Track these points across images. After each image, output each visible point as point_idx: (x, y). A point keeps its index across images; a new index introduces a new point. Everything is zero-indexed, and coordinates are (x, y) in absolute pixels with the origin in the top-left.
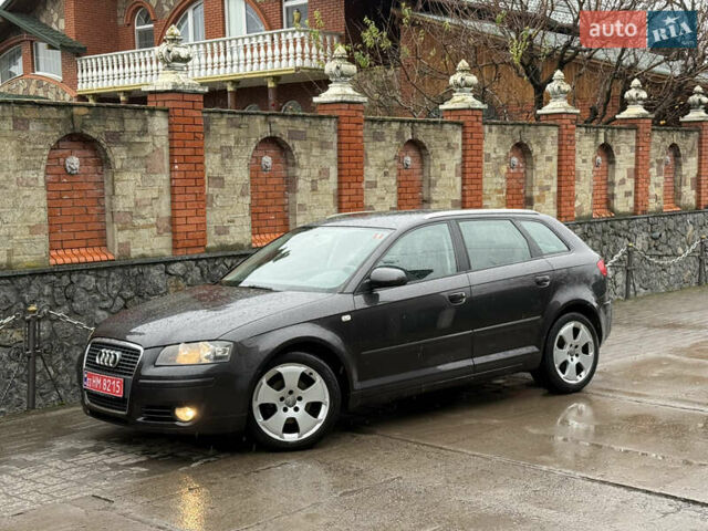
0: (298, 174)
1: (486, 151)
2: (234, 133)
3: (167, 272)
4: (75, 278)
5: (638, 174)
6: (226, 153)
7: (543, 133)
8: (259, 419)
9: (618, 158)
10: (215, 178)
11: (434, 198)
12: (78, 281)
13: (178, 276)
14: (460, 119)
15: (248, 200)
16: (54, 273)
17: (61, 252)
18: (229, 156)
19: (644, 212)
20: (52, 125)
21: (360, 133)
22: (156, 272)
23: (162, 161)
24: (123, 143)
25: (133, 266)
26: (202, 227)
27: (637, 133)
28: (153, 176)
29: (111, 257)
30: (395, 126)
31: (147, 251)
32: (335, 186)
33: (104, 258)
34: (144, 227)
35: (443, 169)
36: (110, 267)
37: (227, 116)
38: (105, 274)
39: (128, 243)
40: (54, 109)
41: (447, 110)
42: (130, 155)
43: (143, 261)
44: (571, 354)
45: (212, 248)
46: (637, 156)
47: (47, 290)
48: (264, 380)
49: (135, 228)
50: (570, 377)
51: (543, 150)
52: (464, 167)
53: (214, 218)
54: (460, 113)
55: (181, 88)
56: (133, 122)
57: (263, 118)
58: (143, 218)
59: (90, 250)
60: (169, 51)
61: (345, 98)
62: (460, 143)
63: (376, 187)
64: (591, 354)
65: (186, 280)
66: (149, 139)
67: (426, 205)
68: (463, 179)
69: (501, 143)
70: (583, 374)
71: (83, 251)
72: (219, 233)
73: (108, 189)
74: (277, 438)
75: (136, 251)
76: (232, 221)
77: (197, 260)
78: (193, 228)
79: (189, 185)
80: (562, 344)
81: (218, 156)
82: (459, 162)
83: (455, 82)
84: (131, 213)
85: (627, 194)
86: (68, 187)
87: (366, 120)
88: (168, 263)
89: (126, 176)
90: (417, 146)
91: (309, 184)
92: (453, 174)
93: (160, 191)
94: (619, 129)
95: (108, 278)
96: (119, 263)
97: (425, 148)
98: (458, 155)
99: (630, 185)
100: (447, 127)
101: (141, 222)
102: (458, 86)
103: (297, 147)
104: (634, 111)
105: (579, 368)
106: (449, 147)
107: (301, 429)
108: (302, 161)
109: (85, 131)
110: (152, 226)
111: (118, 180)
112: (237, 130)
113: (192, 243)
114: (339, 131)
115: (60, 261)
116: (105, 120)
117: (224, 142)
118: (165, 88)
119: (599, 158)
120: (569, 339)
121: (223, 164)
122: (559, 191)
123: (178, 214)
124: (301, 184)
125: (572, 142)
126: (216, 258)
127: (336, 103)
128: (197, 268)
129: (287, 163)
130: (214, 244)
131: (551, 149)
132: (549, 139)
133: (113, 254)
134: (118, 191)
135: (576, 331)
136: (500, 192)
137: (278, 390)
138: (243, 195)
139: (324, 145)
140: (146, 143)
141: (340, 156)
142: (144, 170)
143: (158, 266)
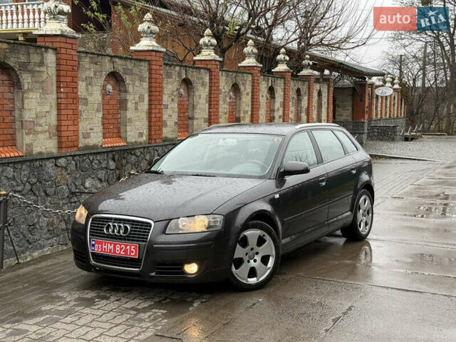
0: (128, 98)
1: (220, 87)
2: (93, 66)
3: (56, 165)
4: (1, 169)
5: (284, 105)
6: (89, 82)
7: (245, 78)
8: (233, 269)
9: (277, 95)
10: (83, 99)
11: (196, 116)
12: (2, 172)
13: (62, 167)
14: (206, 66)
15: (100, 115)
18: (90, 84)
21: (161, 72)
22: (49, 164)
23: (52, 85)
24: (29, 71)
26: (76, 132)
27: (285, 80)
28: (47, 96)
29: (21, 154)
30: (177, 68)
31: (43, 150)
32: (147, 107)
33: (16, 154)
34: (41, 132)
35: (200, 98)
36: (22, 161)
37: (89, 55)
38: (19, 166)
39: (32, 144)
41: (199, 61)
42: (34, 80)
43: (41, 156)
44: (363, 215)
45: (81, 147)
49: (36, 133)
50: (362, 230)
51: (245, 88)
52: (210, 97)
53: (83, 126)
54: (207, 62)
55: (66, 33)
56: (35, 56)
57: (109, 58)
58: (41, 126)
59: (6, 149)
60: (56, 7)
62: (208, 81)
63: (167, 108)
64: (370, 215)
65: (67, 170)
66: (45, 69)
67: (191, 121)
68: (210, 105)
69: (226, 83)
70: (367, 227)
71: (1, 149)
72: (84, 137)
73: (19, 104)
74: (245, 282)
75: (36, 150)
76: (92, 129)
77: (75, 156)
78: (72, 134)
79: (68, 105)
81: (84, 84)
82: (207, 94)
83: (204, 43)
84: (33, 122)
85: (280, 117)
87: (164, 64)
88: (57, 158)
89: (31, 95)
90: (187, 83)
91: (134, 105)
92: (204, 101)
93: (51, 107)
94: (277, 78)
95: (21, 169)
96: (27, 158)
97: (191, 84)
98: (207, 90)
100: (202, 71)
101: (39, 129)
102: (206, 45)
103: (128, 79)
104: (282, 67)
106: (203, 84)
107: (258, 275)
108: (130, 89)
109: (6, 61)
110: (46, 132)
111: (26, 98)
112: (95, 65)
113: (71, 144)
114: (150, 70)
116: (18, 53)
117: (88, 73)
118: (54, 33)
119: (268, 95)
120: (362, 205)
121: (87, 89)
122: (252, 114)
123: (62, 123)
124: (130, 105)
125: (258, 84)
126: (84, 155)
128: (73, 162)
129: (120, 91)
130: (82, 145)
131: (249, 89)
132: (248, 82)
133: (22, 152)
134: (26, 106)
135: (365, 200)
136: (226, 113)
137: (244, 248)
138: (98, 111)
139: (141, 79)
140: (43, 71)
141: (150, 87)
142: (41, 91)
143: (50, 160)
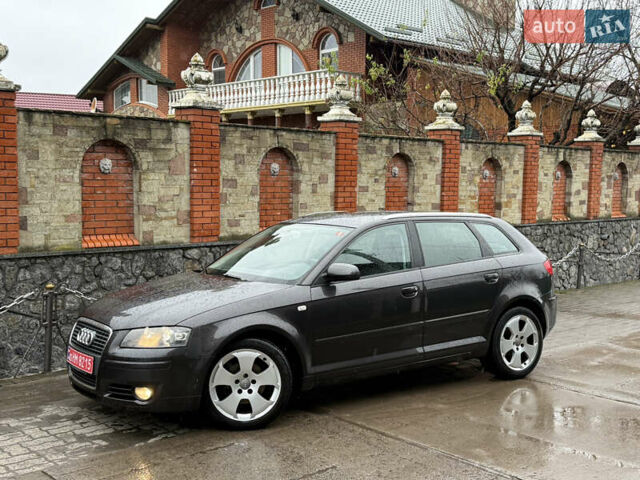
0: (301, 178)
1: (462, 164)
2: (246, 143)
3: (184, 256)
4: (103, 259)
5: (591, 186)
6: (239, 160)
7: (512, 151)
8: (215, 399)
9: (574, 174)
10: (228, 180)
11: (417, 201)
12: (106, 262)
13: (194, 260)
14: (441, 138)
15: (257, 199)
16: (84, 255)
17: (93, 238)
18: (242, 162)
19: (595, 217)
20: (88, 132)
21: (355, 146)
22: (173, 255)
23: (184, 163)
24: (150, 149)
25: (155, 250)
26: (216, 220)
27: (591, 153)
28: (176, 177)
29: (136, 243)
30: (386, 142)
31: (169, 239)
32: (332, 189)
33: (130, 243)
34: (165, 219)
35: (425, 178)
36: (135, 251)
37: (242, 129)
38: (130, 257)
39: (152, 232)
40: (90, 119)
41: (430, 130)
42: (156, 159)
43: (164, 246)
44: (517, 344)
45: (225, 237)
46: (591, 172)
47: (78, 269)
48: (221, 364)
49: (162, 219)
50: (515, 365)
51: (511, 165)
52: (443, 177)
53: (227, 213)
54: (441, 133)
55: (200, 105)
56: (159, 132)
57: (272, 132)
58: (166, 211)
59: (119, 237)
60: (192, 75)
61: (342, 118)
62: (441, 157)
63: (367, 191)
64: (536, 344)
65: (200, 263)
66: (173, 146)
67: (410, 207)
68: (442, 187)
69: (474, 159)
70: (527, 362)
71: (113, 237)
72: (231, 225)
73: (136, 186)
74: (232, 417)
75: (158, 239)
76: (243, 216)
77: (211, 247)
78: (209, 221)
79: (206, 185)
80: (508, 335)
81: (232, 163)
82: (439, 172)
83: (438, 107)
84: (155, 207)
85: (582, 203)
86: (102, 183)
87: (360, 136)
88: (186, 249)
89: (152, 176)
90: (403, 158)
91: (310, 187)
92: (433, 183)
93: (181, 189)
94: (576, 150)
95: (132, 260)
96: (144, 248)
97: (410, 160)
98: (439, 167)
99: (584, 195)
100: (429, 143)
101: (163, 214)
102: (441, 111)
103: (301, 156)
104: (590, 135)
105: (524, 357)
106: (431, 160)
107: (254, 410)
108: (305, 167)
109: (116, 138)
110: (173, 218)
111: (144, 179)
112: (249, 141)
113: (207, 233)
114: (337, 144)
115: (91, 245)
116: (134, 129)
117: (237, 150)
118: (187, 105)
119: (559, 173)
120: (515, 330)
121: (236, 169)
122: (524, 199)
123: (196, 208)
124: (303, 187)
125: (536, 159)
126: (227, 246)
127: (335, 121)
128: (210, 254)
129: (292, 170)
130: (226, 234)
131: (518, 164)
132: (517, 157)
133: (138, 240)
134: (143, 188)
135: (522, 324)
136: (473, 198)
137: (234, 372)
138: (253, 194)
139: (323, 156)
140: (170, 150)
141: (337, 165)
142: (167, 171)
143: (176, 251)
